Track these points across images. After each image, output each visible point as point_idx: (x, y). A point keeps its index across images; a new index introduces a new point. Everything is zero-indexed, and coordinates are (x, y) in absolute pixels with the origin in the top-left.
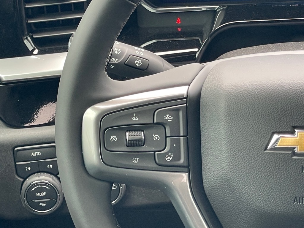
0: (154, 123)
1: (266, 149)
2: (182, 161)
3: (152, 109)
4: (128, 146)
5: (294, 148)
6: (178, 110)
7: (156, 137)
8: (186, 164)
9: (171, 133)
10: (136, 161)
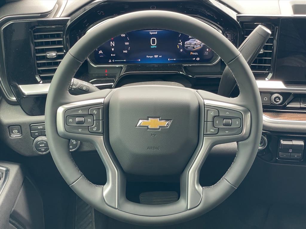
0: (88, 114)
1: (136, 126)
2: (100, 131)
3: (88, 108)
4: (77, 124)
5: (148, 126)
6: (99, 109)
7: (89, 120)
8: (102, 132)
9: (96, 118)
10: (80, 130)
